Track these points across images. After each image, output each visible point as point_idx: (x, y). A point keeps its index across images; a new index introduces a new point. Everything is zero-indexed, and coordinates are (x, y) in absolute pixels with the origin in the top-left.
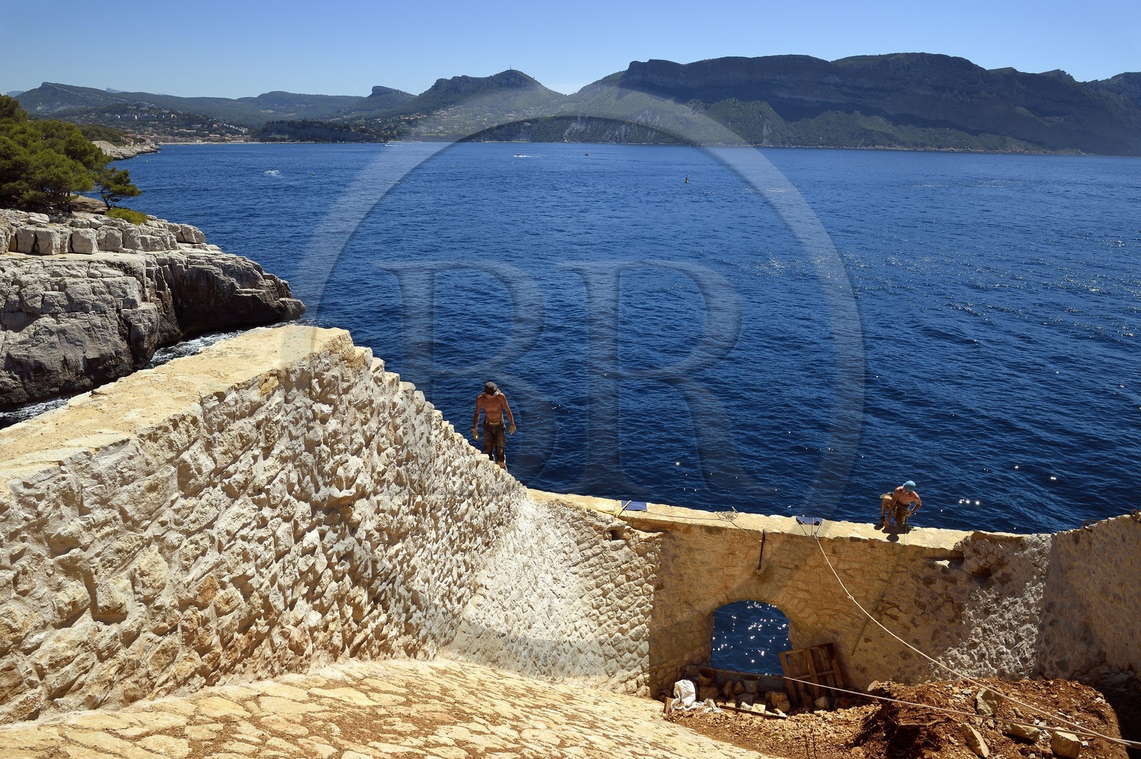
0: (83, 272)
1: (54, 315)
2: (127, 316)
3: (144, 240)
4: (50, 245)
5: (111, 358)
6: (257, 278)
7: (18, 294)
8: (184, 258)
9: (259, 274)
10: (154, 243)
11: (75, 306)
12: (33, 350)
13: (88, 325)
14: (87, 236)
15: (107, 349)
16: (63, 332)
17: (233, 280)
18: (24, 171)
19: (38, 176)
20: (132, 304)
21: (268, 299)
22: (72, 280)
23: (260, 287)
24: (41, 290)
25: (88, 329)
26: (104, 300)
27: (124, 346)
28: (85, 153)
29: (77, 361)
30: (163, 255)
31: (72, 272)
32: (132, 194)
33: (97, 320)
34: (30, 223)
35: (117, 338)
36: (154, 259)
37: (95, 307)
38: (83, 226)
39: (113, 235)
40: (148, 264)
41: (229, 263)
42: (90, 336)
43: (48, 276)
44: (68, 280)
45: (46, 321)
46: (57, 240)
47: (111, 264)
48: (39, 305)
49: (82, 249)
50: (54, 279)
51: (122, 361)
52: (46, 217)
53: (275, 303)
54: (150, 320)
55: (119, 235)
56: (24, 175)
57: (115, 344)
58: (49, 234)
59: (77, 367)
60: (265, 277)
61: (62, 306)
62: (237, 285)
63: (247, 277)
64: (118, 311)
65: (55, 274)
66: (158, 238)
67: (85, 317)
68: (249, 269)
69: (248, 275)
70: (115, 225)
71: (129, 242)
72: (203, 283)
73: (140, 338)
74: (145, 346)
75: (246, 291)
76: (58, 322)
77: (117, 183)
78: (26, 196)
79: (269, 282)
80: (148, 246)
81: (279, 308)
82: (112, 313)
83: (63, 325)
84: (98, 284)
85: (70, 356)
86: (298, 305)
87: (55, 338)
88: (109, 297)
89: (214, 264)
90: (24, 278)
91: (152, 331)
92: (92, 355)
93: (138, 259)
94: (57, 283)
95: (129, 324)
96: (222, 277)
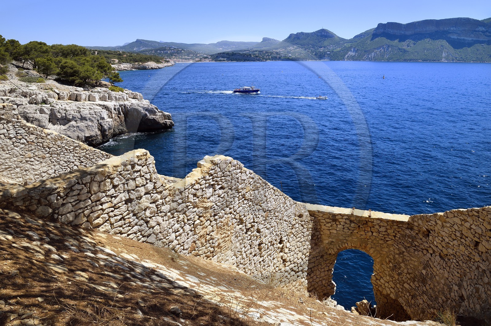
0: (88, 107)
1: (76, 121)
2: (101, 123)
3: (116, 97)
4: (81, 98)
5: (94, 136)
6: (155, 112)
7: (65, 114)
8: (129, 104)
9: (156, 110)
10: (119, 98)
11: (83, 119)
12: (68, 132)
13: (87, 125)
14: (94, 96)
15: (93, 134)
16: (78, 127)
17: (147, 113)
18: (77, 73)
19: (81, 75)
20: (103, 119)
21: (159, 119)
22: (83, 110)
23: (156, 115)
24: (72, 112)
25: (87, 127)
26: (93, 117)
27: (99, 133)
28: (104, 67)
29: (82, 137)
30: (121, 103)
31: (84, 107)
32: (119, 81)
33: (90, 124)
34: (76, 91)
35: (97, 130)
36: (118, 104)
37: (90, 119)
38: (95, 92)
39: (104, 95)
40: (115, 106)
41: (145, 106)
42: (87, 129)
43: (76, 108)
44: (82, 110)
45: (73, 123)
46: (83, 97)
47: (100, 105)
48: (71, 118)
49: (92, 100)
50: (77, 109)
51: (98, 138)
52: (82, 89)
53: (162, 122)
54: (109, 124)
55: (107, 95)
56: (77, 75)
57: (96, 132)
58: (80, 94)
59: (82, 139)
60: (159, 112)
61: (79, 118)
62: (148, 114)
63: (152, 112)
64: (98, 121)
65: (78, 108)
66: (121, 97)
67: (86, 122)
68: (153, 109)
69: (152, 111)
70: (106, 92)
71: (110, 98)
72: (135, 113)
73: (105, 130)
74: (107, 133)
75: (151, 117)
76: (77, 124)
77: (115, 77)
78: (77, 82)
79: (160, 114)
80: (117, 99)
81: (164, 123)
82: (96, 121)
83: (78, 125)
84: (92, 112)
85: (80, 135)
86: (171, 123)
87: (75, 129)
88: (95, 116)
89: (140, 107)
90: (67, 109)
91: (110, 129)
92: (87, 135)
93: (111, 104)
94: (78, 111)
95: (101, 126)
96: (142, 111)
